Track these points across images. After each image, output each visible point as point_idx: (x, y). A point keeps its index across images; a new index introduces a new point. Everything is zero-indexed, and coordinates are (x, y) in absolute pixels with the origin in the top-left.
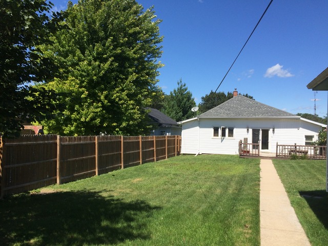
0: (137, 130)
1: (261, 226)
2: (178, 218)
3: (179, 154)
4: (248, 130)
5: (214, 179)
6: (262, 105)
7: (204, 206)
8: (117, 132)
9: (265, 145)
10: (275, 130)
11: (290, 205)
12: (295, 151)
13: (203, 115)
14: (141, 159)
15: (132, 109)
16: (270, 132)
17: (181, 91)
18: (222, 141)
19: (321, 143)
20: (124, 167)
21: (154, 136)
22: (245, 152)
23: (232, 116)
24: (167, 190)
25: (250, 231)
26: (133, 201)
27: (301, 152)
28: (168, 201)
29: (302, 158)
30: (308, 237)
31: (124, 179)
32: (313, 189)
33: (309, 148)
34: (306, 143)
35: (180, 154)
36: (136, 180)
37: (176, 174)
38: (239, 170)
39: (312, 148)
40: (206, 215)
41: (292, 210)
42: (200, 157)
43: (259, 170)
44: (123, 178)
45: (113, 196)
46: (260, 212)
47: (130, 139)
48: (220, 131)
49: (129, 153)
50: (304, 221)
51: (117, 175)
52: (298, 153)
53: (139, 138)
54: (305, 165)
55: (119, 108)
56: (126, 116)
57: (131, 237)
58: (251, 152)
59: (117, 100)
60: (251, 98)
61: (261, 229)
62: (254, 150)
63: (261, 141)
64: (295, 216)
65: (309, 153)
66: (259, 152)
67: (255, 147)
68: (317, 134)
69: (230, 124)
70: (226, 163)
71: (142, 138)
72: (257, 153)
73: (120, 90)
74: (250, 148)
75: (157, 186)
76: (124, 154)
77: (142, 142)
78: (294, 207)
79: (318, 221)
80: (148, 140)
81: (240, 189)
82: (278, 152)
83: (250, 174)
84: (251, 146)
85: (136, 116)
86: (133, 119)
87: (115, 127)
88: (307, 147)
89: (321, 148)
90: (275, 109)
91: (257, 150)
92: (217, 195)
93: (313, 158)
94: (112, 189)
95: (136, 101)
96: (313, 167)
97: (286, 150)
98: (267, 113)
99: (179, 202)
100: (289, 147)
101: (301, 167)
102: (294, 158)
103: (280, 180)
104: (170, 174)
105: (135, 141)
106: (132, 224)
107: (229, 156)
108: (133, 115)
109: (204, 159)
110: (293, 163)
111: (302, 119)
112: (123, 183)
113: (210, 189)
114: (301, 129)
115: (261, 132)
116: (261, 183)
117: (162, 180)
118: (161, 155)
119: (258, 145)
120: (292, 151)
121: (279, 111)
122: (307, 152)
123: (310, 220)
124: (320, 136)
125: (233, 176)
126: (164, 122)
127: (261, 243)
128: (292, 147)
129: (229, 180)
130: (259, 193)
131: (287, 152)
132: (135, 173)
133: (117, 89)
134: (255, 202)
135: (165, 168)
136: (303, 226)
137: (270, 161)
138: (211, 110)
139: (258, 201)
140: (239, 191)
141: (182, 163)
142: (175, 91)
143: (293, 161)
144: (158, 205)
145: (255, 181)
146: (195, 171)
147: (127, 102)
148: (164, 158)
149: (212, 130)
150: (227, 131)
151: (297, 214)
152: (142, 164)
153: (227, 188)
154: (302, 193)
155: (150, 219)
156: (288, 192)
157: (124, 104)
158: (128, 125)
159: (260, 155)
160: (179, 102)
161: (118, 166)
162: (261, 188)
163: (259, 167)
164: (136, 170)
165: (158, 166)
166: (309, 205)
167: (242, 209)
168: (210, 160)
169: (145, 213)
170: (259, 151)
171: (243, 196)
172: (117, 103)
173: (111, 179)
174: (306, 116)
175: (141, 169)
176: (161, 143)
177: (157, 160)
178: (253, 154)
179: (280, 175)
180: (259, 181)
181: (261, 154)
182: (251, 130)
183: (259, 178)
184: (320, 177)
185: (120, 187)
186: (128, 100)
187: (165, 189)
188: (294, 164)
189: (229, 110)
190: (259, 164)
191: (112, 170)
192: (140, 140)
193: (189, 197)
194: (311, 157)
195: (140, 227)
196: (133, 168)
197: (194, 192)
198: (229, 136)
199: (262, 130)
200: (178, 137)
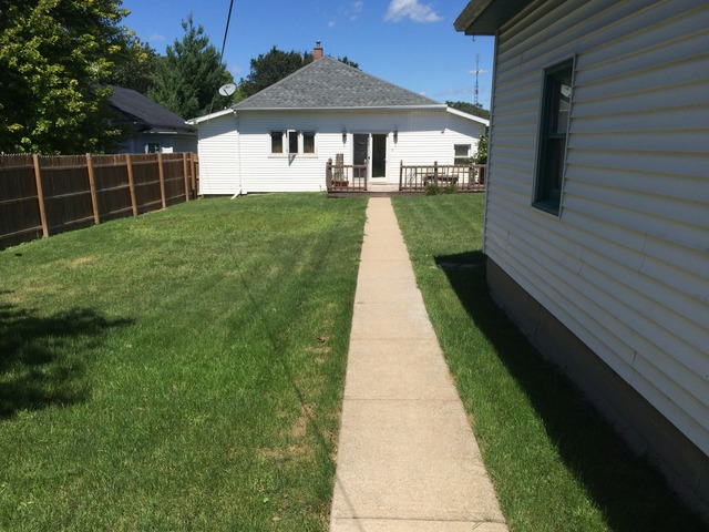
0: (81, 142)
1: (352, 335)
2: (168, 340)
3: (194, 194)
4: (344, 136)
5: (267, 246)
6: (373, 79)
7: (236, 308)
8: (27, 146)
9: (379, 169)
10: (399, 134)
11: (415, 285)
12: (435, 177)
13: (245, 104)
14: (96, 212)
15: (59, 87)
16: (390, 139)
17: (193, 44)
18: (290, 163)
19: (482, 161)
20: (51, 234)
21: (127, 155)
22: (338, 183)
23: (311, 105)
24: (156, 279)
25: (327, 350)
26: (62, 312)
27: (445, 179)
28: (154, 304)
29: (448, 191)
30: (442, 347)
31: (47, 261)
32: (461, 250)
33: (461, 169)
34: (457, 161)
35: (197, 196)
36: (78, 262)
37: (182, 241)
38: (324, 221)
39: (467, 169)
40: (236, 325)
41: (418, 294)
42: (242, 200)
43: (363, 221)
44: (44, 257)
45: (9, 306)
46: (355, 305)
47: (59, 161)
48: (285, 141)
49: (63, 199)
50: (438, 315)
51: (28, 254)
52: (439, 182)
53: (85, 160)
54: (451, 203)
55: (24, 85)
56: (44, 106)
57: (36, 401)
58: (350, 185)
59: (13, 61)
60: (356, 66)
61: (351, 342)
62: (357, 180)
63: (371, 161)
64: (421, 307)
65: (460, 181)
66: (366, 183)
67: (359, 172)
68: (477, 140)
69: (308, 125)
70: (298, 210)
71: (94, 160)
72: (362, 186)
73: (18, 34)
74: (348, 174)
75: (131, 272)
76: (45, 202)
77: (96, 170)
78: (421, 289)
79: (464, 312)
80: (111, 164)
81: (320, 262)
82: (403, 182)
83: (345, 230)
84: (351, 170)
85: (72, 106)
86: (65, 114)
87: (18, 135)
88: (456, 169)
89: (482, 170)
90: (398, 88)
91: (362, 180)
92: (269, 279)
93: (468, 190)
94: (10, 288)
95: (66, 64)
96: (465, 207)
97: (419, 176)
98: (383, 98)
99: (179, 304)
100: (424, 170)
101: (443, 208)
102: (432, 191)
103: (402, 237)
104: (166, 241)
105: (74, 166)
106: (45, 370)
107: (305, 194)
108: (64, 103)
109: (250, 205)
110: (430, 202)
111: (450, 110)
112: (43, 271)
113: (255, 268)
114: (447, 131)
115: (371, 139)
116: (364, 246)
117: (145, 258)
118: (148, 199)
119: (365, 169)
120: (430, 178)
121: (407, 93)
122: (456, 179)
123: (450, 312)
124: (482, 146)
125: (311, 236)
126: (153, 122)
127: (348, 372)
128: (430, 170)
129: (298, 246)
130: (357, 267)
131: (419, 182)
132: (78, 244)
133: (10, 32)
134: (346, 288)
135: (157, 229)
136: (434, 326)
137: (388, 200)
138: (263, 92)
139: (353, 285)
140: (317, 268)
141: (199, 216)
142: (177, 45)
143: (430, 197)
144: (125, 316)
145: (353, 243)
146: (228, 231)
147: (45, 69)
148: (159, 206)
149: (267, 139)
150: (301, 139)
151: (426, 302)
152: (101, 222)
153: (294, 262)
154: (440, 260)
155: (97, 351)
156: (414, 260)
157: (34, 72)
158: (53, 128)
159: (369, 190)
160: (191, 71)
161: (34, 232)
162: (363, 256)
163: (364, 214)
164: (80, 239)
165: (139, 227)
166: (451, 282)
167: (318, 305)
168: (263, 205)
169: (85, 339)
170: (366, 181)
171: (324, 277)
172: (14, 70)
173: (11, 262)
174: (459, 106)
175: (95, 234)
176: (146, 171)
177: (140, 212)
178: (354, 188)
179: (403, 228)
180: (361, 242)
181: (371, 188)
182: (350, 137)
183: (361, 237)
184: (475, 225)
185: (32, 283)
186: (44, 64)
187: (150, 278)
188: (431, 204)
189: (303, 91)
190: (365, 208)
191: (16, 241)
192: (89, 164)
193: (205, 289)
194: (463, 188)
195: (63, 374)
196: (76, 233)
197: (219, 277)
198: (306, 151)
199: (374, 136)
200: (189, 156)
